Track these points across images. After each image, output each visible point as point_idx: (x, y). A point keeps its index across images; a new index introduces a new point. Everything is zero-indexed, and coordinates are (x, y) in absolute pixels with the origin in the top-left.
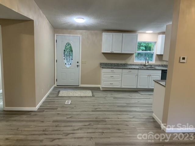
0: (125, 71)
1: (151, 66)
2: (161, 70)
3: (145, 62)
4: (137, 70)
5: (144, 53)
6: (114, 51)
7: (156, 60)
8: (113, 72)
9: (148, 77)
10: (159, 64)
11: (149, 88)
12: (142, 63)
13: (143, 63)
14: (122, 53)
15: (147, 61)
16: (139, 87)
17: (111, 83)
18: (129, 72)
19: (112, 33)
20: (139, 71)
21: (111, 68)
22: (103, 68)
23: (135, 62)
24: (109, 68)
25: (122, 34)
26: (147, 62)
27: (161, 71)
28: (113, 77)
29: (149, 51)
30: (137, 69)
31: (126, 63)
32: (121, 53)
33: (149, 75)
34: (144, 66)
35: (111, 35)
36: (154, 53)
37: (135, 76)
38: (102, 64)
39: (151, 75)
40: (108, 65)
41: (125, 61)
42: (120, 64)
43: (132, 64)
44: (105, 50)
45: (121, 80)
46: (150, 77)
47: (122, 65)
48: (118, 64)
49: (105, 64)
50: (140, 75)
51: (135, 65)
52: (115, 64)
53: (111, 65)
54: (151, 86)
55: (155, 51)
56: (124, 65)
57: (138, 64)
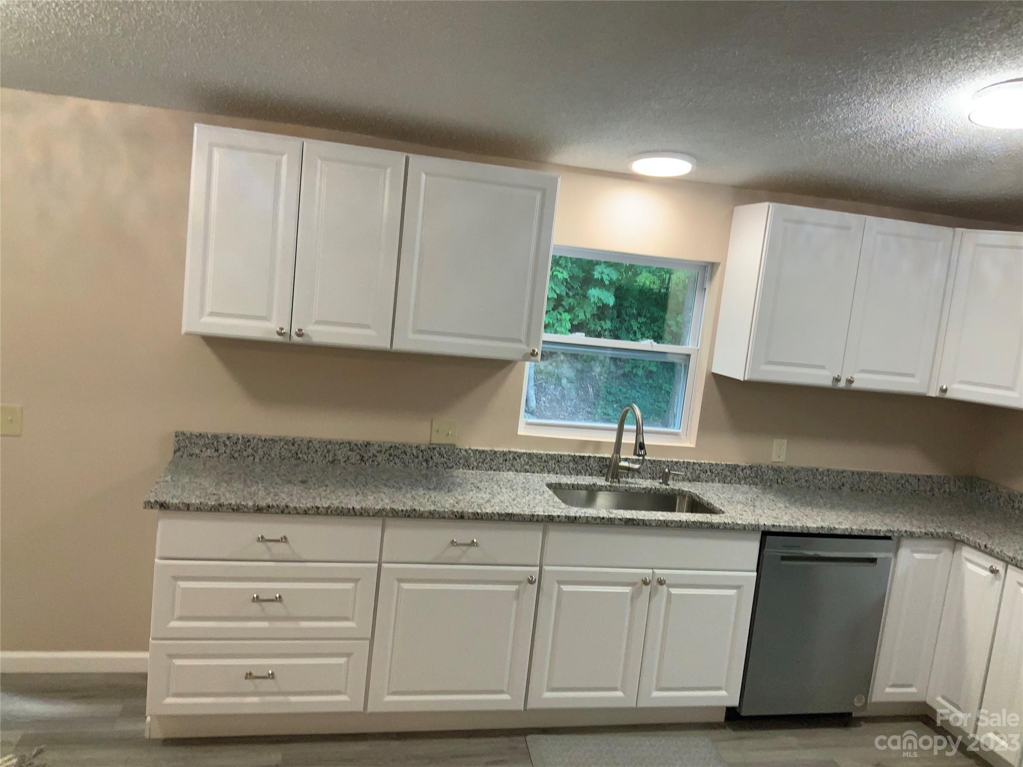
1: (665, 478)
2: (754, 528)
3: (612, 438)
4: (532, 536)
7: (706, 425)
8: (281, 550)
9: (634, 597)
10: (731, 462)
12: (584, 444)
13: (598, 445)
14: (398, 346)
15: (629, 427)
17: (260, 664)
18: (455, 552)
19: (293, 143)
20: (557, 537)
21: (259, 511)
23: (522, 431)
25: (400, 157)
26: (629, 439)
27: (755, 546)
28: (273, 607)
29: (647, 344)
30: (532, 520)
31: (438, 439)
33: (645, 583)
34: (601, 472)
35: (285, 158)
36: (689, 356)
37: (513, 588)
38: (198, 444)
39: (661, 582)
40: (257, 460)
41: (434, 425)
42: (380, 452)
43: (495, 452)
44: (212, 314)
45: (369, 636)
46: (655, 600)
47: (404, 456)
48: (359, 449)
49: (225, 445)
50: (560, 582)
51: (523, 462)
52: (328, 451)
53: (297, 454)
54: (664, 684)
55: (697, 346)
56: (424, 464)
57: (553, 457)
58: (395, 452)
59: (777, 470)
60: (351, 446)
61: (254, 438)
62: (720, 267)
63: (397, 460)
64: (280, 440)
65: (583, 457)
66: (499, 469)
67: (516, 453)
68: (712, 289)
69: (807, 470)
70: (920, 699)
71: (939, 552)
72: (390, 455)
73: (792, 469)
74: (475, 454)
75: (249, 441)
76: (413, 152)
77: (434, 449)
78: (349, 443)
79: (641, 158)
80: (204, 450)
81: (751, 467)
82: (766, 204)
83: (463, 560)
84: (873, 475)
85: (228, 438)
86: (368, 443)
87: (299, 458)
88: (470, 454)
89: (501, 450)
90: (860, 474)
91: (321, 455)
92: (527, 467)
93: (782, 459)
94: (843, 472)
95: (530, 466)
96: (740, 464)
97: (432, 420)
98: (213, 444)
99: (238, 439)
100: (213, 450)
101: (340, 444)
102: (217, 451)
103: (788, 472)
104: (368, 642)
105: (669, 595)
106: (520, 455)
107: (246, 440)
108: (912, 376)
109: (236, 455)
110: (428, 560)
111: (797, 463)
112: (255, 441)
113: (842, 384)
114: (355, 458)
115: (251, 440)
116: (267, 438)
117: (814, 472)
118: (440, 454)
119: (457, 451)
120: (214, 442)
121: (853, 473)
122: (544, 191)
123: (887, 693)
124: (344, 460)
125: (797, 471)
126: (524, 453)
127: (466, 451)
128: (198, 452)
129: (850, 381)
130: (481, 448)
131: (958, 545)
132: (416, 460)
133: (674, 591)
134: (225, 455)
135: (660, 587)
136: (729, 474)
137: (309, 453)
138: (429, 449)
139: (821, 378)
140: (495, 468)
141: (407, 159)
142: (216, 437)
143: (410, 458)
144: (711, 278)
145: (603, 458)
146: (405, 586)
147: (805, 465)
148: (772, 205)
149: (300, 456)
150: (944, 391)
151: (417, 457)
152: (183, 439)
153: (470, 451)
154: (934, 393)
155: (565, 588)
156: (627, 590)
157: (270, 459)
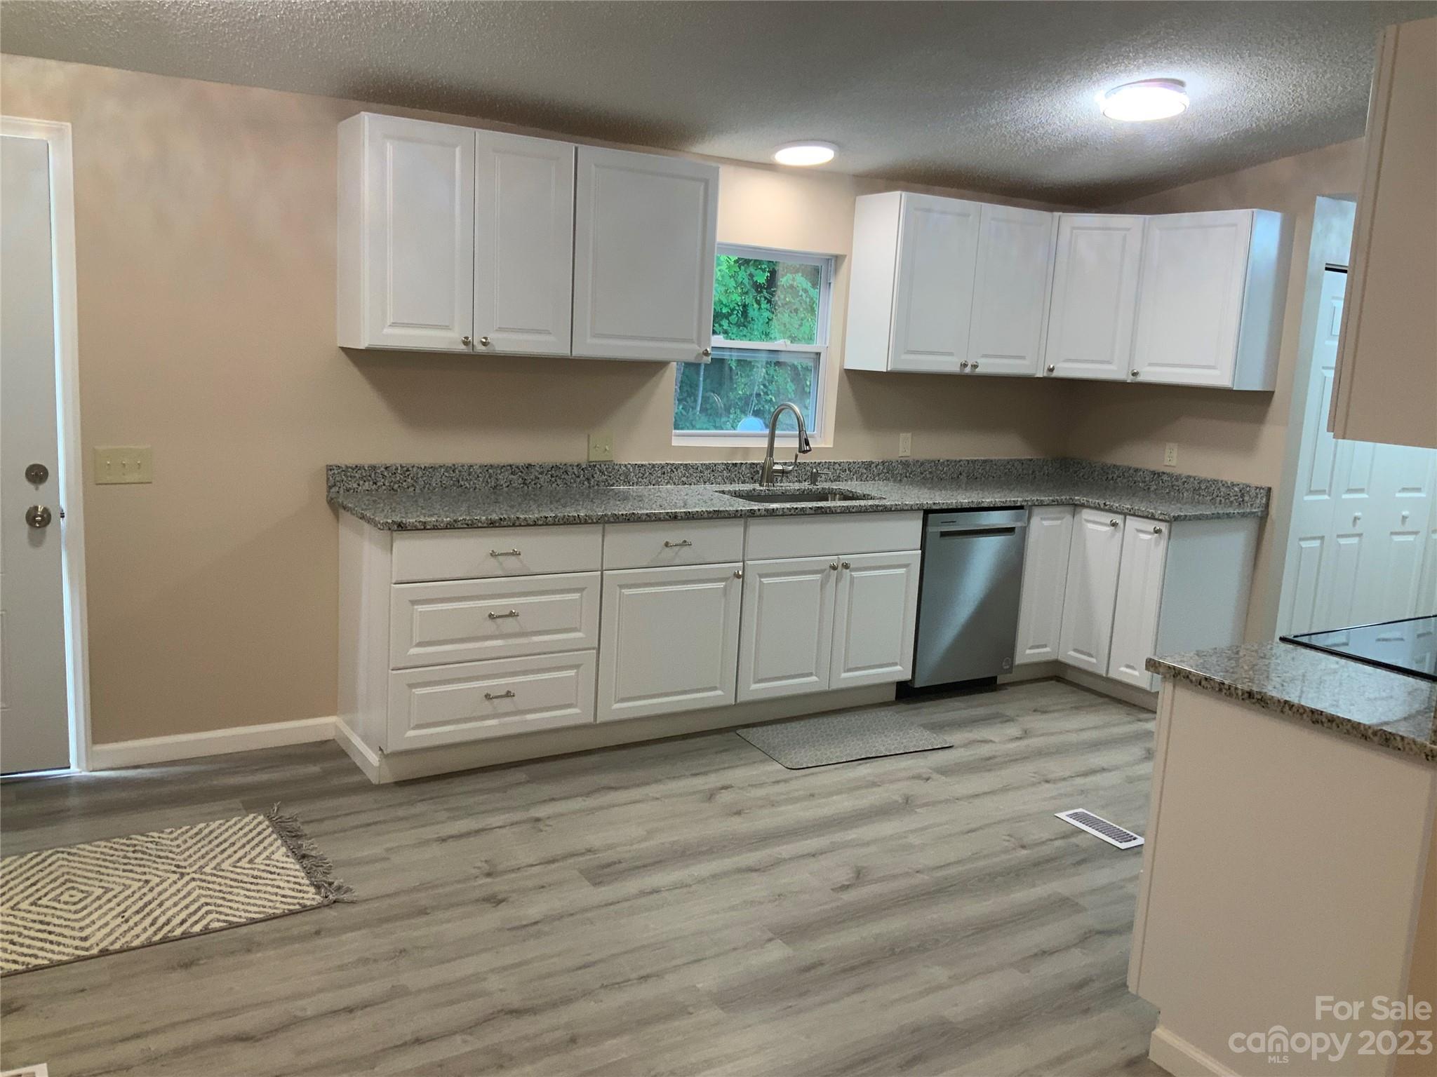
0: (624, 543)
2: (916, 508)
3: (764, 443)
4: (733, 531)
5: (735, 355)
6: (492, 337)
7: (841, 424)
8: (511, 563)
9: (823, 585)
10: (867, 459)
11: (834, 686)
12: (736, 451)
13: (750, 451)
14: (581, 351)
16: (755, 690)
17: (498, 684)
18: (669, 553)
20: (759, 531)
21: (492, 524)
22: (401, 527)
23: (676, 443)
24: (471, 526)
28: (509, 625)
30: (737, 515)
31: (597, 456)
32: (563, 350)
33: (834, 568)
34: (752, 478)
35: (458, 150)
36: (818, 354)
37: (721, 585)
38: (355, 477)
39: (846, 566)
40: (418, 491)
41: (591, 442)
42: (541, 473)
43: (654, 466)
44: (394, 325)
45: (597, 646)
46: (840, 585)
47: (566, 477)
48: (521, 472)
49: (384, 476)
50: (761, 576)
51: (680, 474)
52: (490, 477)
53: (459, 482)
54: (851, 666)
55: (825, 343)
56: (586, 483)
57: (707, 467)
58: (557, 472)
59: (905, 464)
60: (513, 469)
61: (413, 467)
62: (846, 260)
63: (559, 482)
64: (441, 467)
65: (735, 465)
66: (658, 483)
67: (673, 465)
68: (838, 283)
69: (930, 462)
70: (1053, 657)
71: (1063, 518)
72: (552, 476)
73: (918, 461)
74: (634, 469)
75: (408, 470)
76: (581, 143)
77: (595, 466)
78: (511, 466)
79: (786, 147)
80: (361, 483)
81: (883, 463)
82: (898, 193)
83: (677, 561)
84: (985, 461)
85: (386, 468)
86: (530, 465)
87: (461, 486)
88: (629, 470)
89: (658, 462)
90: (974, 462)
91: (483, 481)
92: (684, 479)
93: (908, 453)
94: (960, 461)
95: (687, 477)
96: (874, 461)
97: (589, 436)
98: (370, 476)
99: (397, 469)
100: (371, 483)
101: (502, 468)
102: (375, 483)
103: (914, 465)
104: (595, 651)
105: (852, 578)
106: (677, 467)
107: (405, 469)
108: (1023, 358)
109: (396, 486)
110: (645, 564)
111: (922, 456)
112: (415, 469)
113: (968, 370)
114: (516, 479)
115: (411, 469)
116: (427, 465)
117: (936, 463)
118: (600, 472)
119: (616, 467)
120: (371, 473)
121: (968, 461)
122: (706, 182)
123: (1028, 654)
124: (507, 484)
125: (922, 464)
126: (681, 464)
127: (626, 466)
128: (355, 485)
129: (975, 366)
130: (639, 463)
131: (1078, 509)
132: (578, 480)
133: (855, 574)
134: (384, 487)
135: (844, 570)
136: (865, 471)
137: (471, 480)
138: (590, 466)
139: (949, 365)
140: (654, 482)
141: (576, 149)
142: (373, 468)
143: (572, 478)
144: (836, 271)
145: (754, 464)
146: (626, 592)
147: (928, 457)
148: (904, 194)
149: (462, 483)
150: (1051, 370)
151: (579, 477)
152: (338, 473)
153: (629, 466)
154: (1040, 374)
155: (765, 580)
156: (818, 577)
157: (431, 488)
